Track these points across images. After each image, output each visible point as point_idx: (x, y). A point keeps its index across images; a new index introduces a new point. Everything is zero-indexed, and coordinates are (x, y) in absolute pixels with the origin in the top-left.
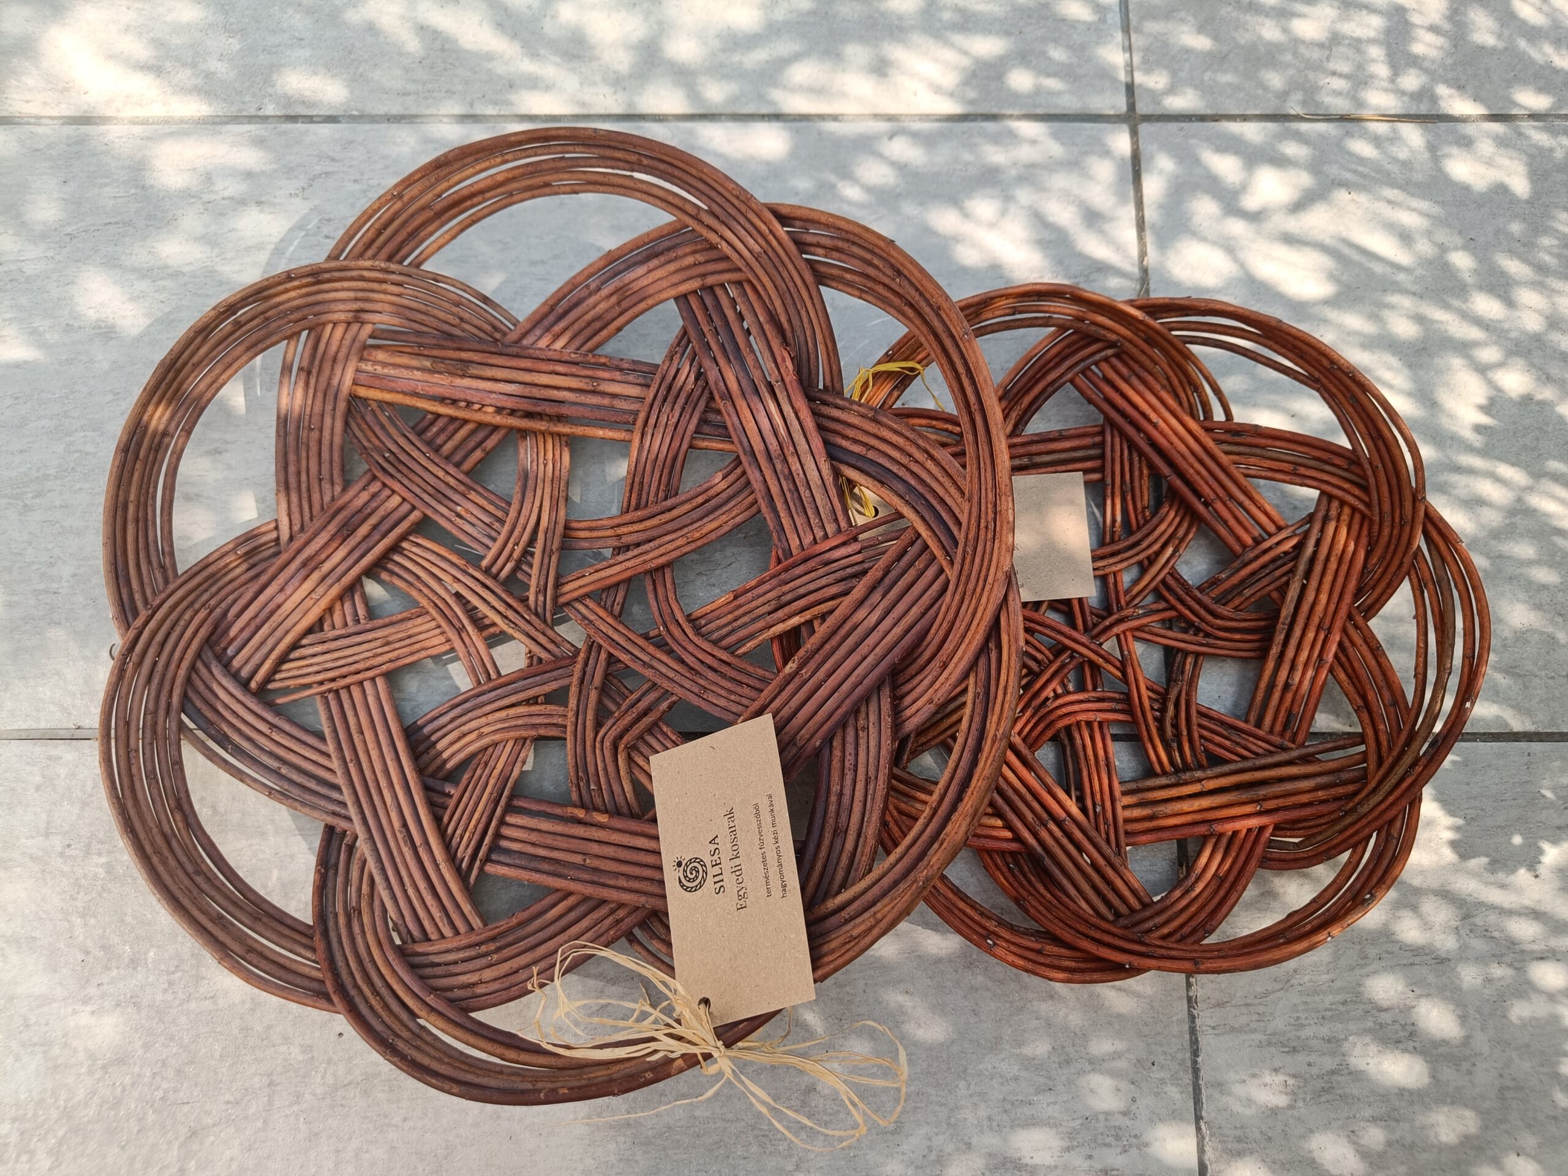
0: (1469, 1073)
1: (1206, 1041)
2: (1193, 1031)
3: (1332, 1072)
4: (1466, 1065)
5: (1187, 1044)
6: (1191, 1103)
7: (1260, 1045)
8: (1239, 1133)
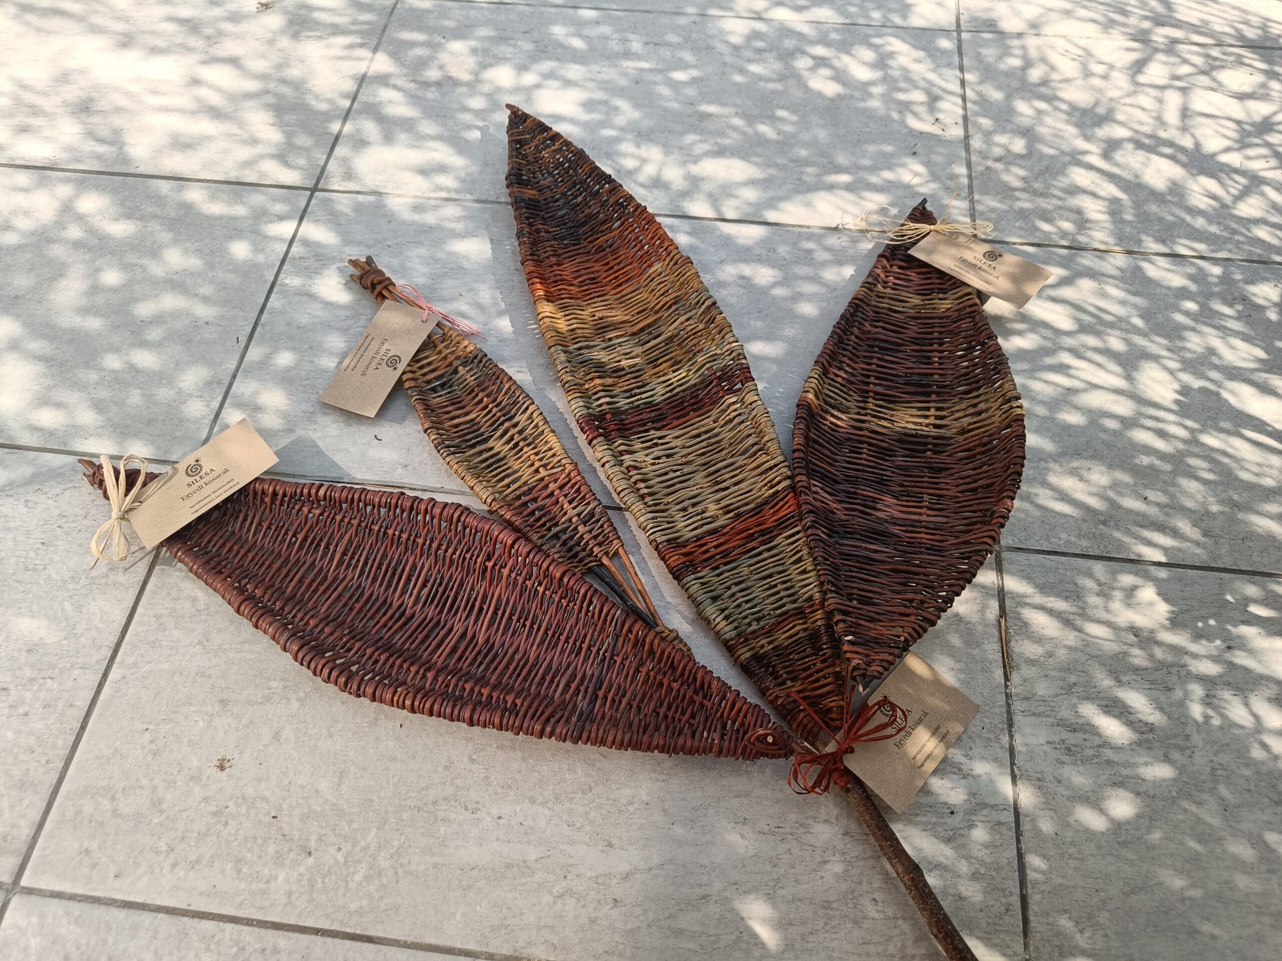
0: (1190, 757)
1: (1018, 719)
2: (1009, 713)
3: (1100, 746)
4: (1188, 752)
5: (1005, 720)
6: (1008, 755)
7: (1052, 725)
8: (1039, 775)
